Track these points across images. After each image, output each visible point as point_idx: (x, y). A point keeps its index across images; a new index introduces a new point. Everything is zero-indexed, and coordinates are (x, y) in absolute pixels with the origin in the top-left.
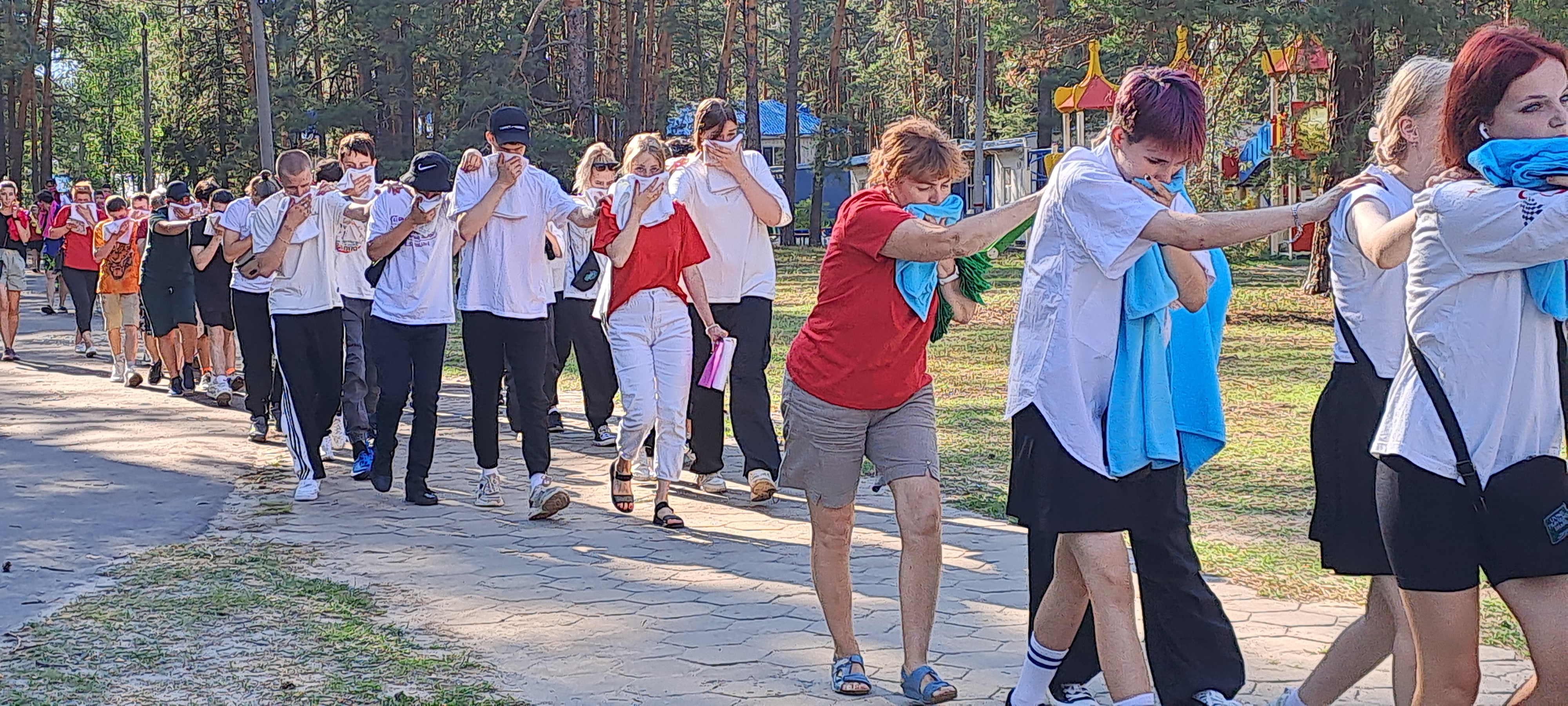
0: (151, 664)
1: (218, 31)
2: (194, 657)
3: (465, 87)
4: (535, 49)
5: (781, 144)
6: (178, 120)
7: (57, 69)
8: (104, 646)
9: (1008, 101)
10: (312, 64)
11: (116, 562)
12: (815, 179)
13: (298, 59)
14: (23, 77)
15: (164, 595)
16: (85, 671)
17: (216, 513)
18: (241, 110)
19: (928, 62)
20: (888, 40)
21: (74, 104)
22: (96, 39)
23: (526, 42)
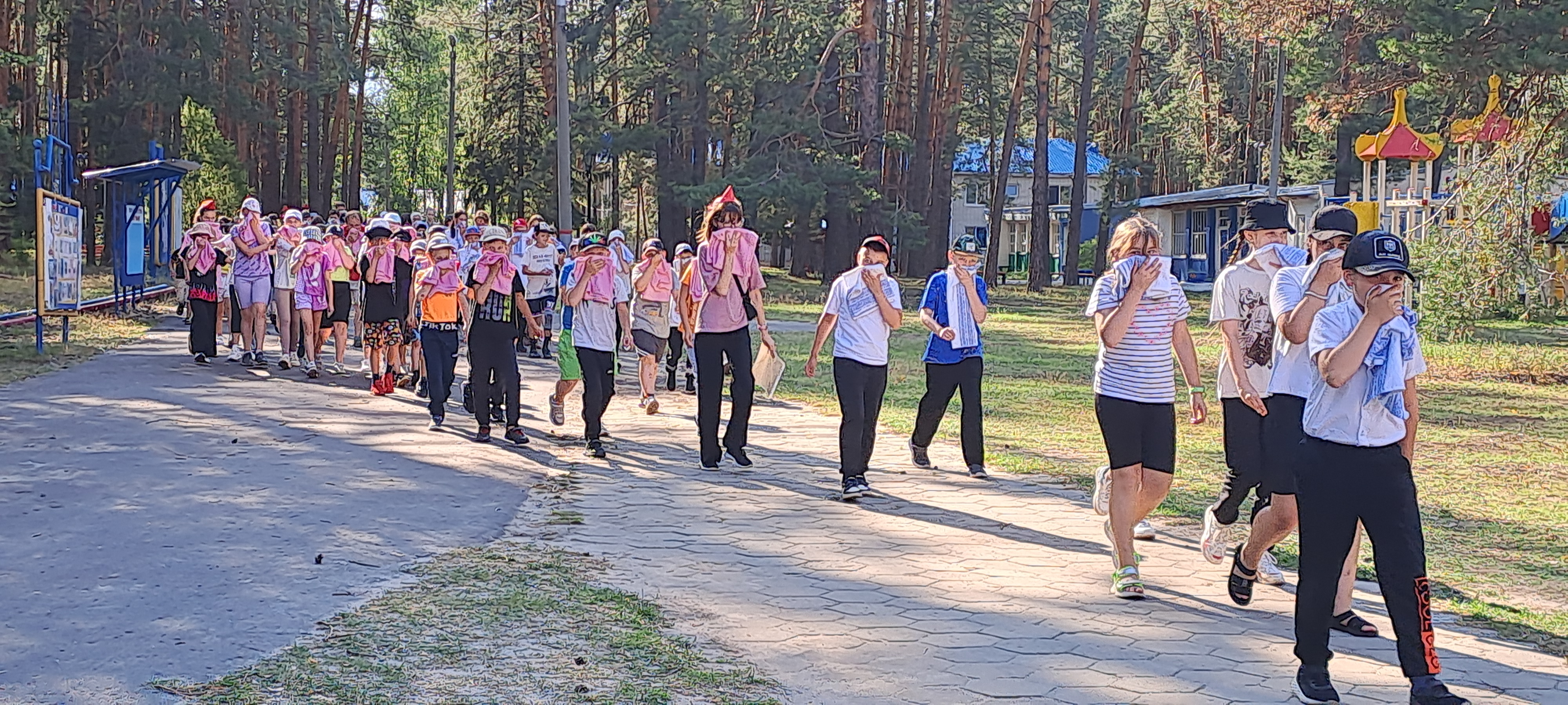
0: (453, 660)
1: (522, 55)
2: (493, 655)
3: (757, 116)
4: (827, 81)
5: (1069, 183)
6: (480, 139)
7: (369, 85)
8: (409, 639)
9: (1305, 147)
10: (610, 89)
11: (420, 560)
12: (1101, 220)
13: (596, 84)
14: (338, 95)
15: (463, 594)
16: (392, 662)
17: (511, 519)
18: (539, 131)
19: (1223, 105)
20: (1182, 82)
21: (383, 121)
22: (408, 59)
23: (819, 74)
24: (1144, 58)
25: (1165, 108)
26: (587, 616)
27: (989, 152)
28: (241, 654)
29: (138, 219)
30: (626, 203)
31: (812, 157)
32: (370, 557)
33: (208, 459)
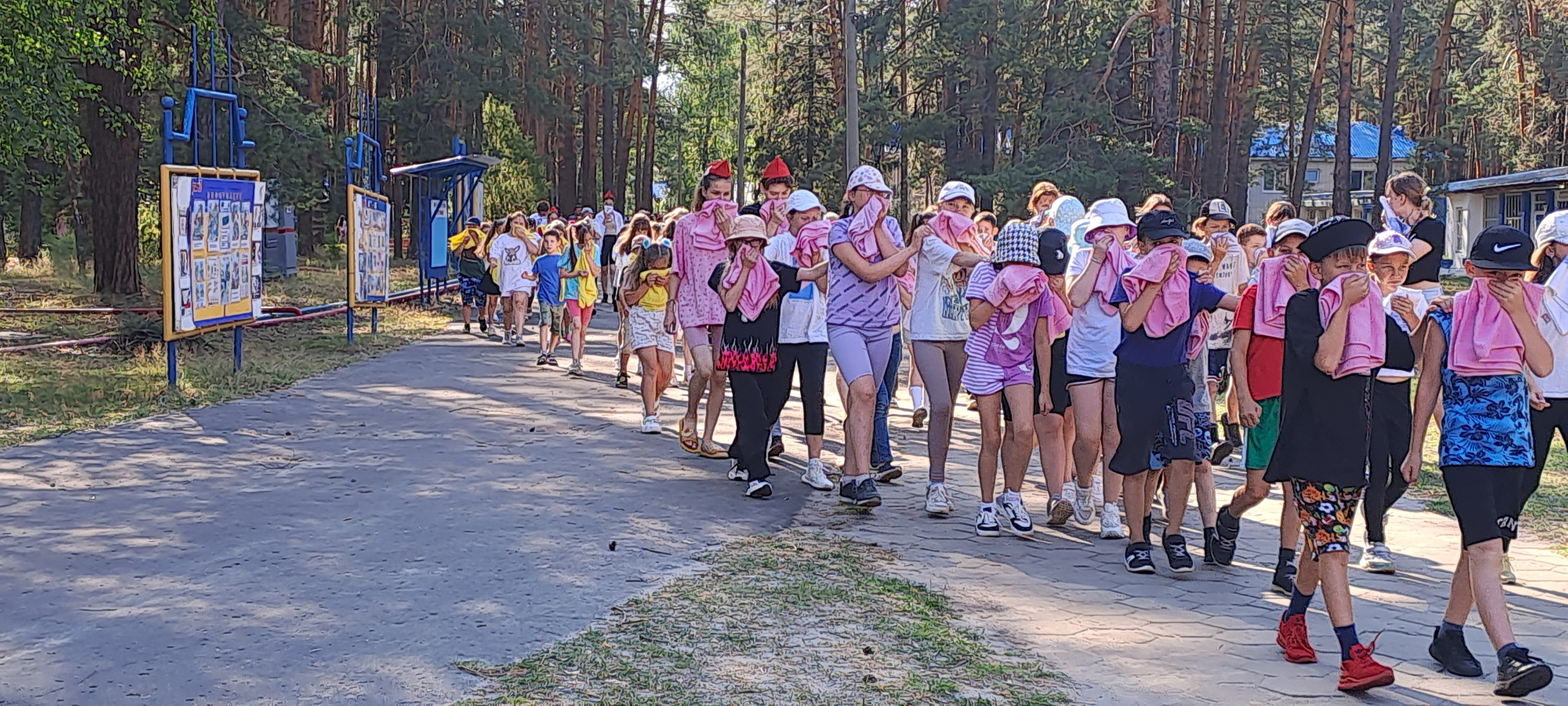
0: (743, 647)
1: (811, 47)
2: (782, 643)
3: (1047, 103)
4: (1120, 67)
5: (1373, 167)
6: (770, 131)
7: (662, 79)
8: (700, 626)
10: (899, 79)
11: (710, 548)
13: (885, 74)
14: (632, 89)
15: (753, 583)
16: (683, 648)
17: (800, 509)
18: (828, 122)
19: (1539, 85)
20: (1495, 61)
21: (676, 115)
22: (699, 53)
23: (1111, 59)
24: (1454, 37)
25: (1477, 89)
26: (874, 606)
27: (1288, 137)
28: (539, 637)
29: (442, 213)
30: (914, 193)
31: (1104, 144)
32: (662, 544)
33: (508, 447)
